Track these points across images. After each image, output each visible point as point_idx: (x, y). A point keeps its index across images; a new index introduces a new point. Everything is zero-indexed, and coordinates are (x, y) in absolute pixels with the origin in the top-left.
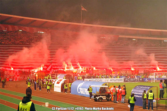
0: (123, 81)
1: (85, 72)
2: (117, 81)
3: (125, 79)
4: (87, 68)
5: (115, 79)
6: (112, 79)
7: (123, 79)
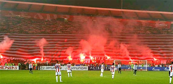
0: (87, 69)
1: (96, 62)
2: (80, 70)
3: (89, 68)
4: (97, 58)
5: (77, 67)
6: (74, 67)
7: (87, 67)
